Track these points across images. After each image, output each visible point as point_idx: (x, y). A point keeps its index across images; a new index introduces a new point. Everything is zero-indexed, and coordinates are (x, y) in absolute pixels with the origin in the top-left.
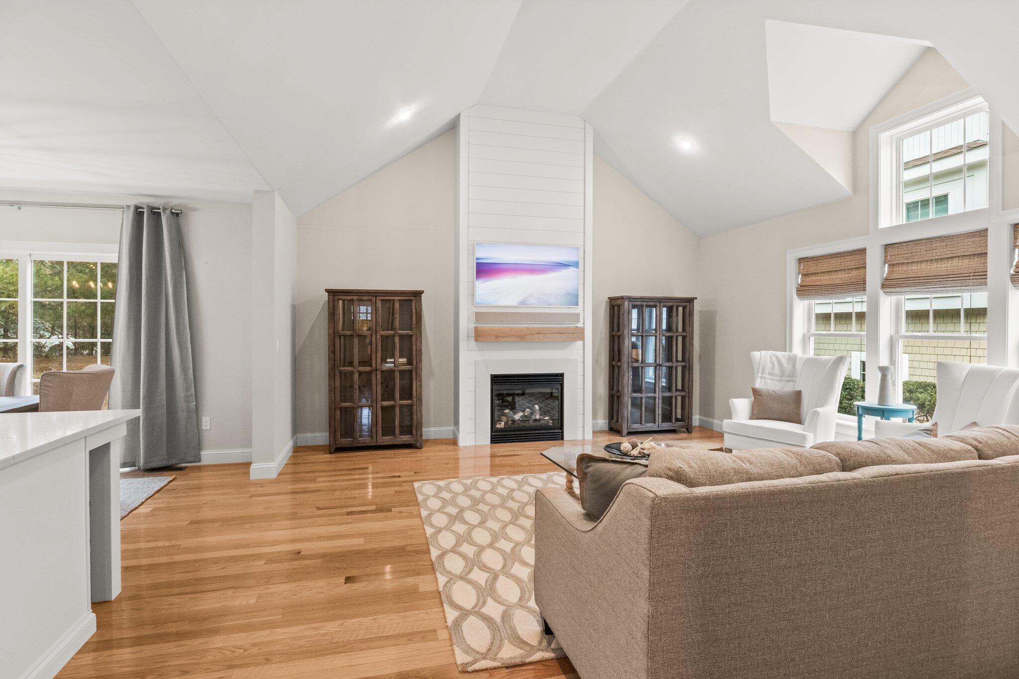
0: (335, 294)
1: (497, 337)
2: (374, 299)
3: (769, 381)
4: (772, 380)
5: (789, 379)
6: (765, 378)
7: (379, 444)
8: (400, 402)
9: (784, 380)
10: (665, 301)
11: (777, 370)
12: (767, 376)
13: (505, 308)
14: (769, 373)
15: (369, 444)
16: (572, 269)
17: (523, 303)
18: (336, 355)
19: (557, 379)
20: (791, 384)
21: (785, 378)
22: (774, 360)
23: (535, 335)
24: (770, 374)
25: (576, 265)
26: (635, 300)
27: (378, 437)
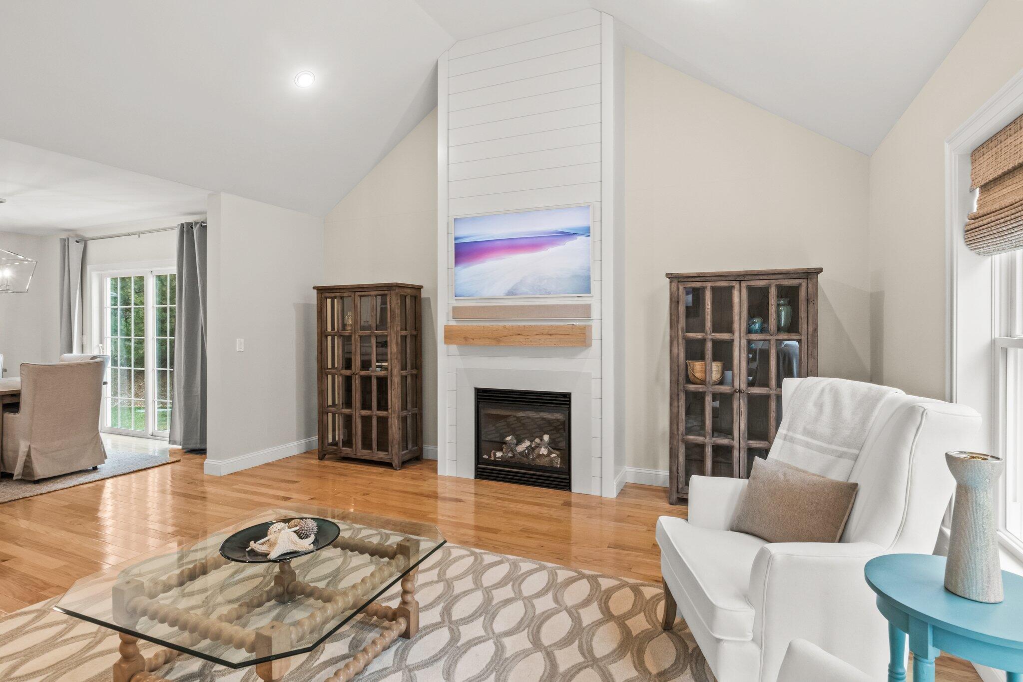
0: (322, 291)
1: (466, 338)
2: (353, 295)
3: (800, 449)
4: (807, 445)
5: (845, 449)
6: (792, 440)
7: (358, 457)
8: (378, 412)
9: (833, 452)
10: (750, 278)
11: (824, 427)
12: (799, 436)
13: (491, 301)
14: (805, 429)
15: (349, 456)
16: (580, 239)
17: (511, 293)
18: (323, 356)
19: (563, 401)
20: (846, 463)
21: (833, 447)
22: (827, 399)
23: (514, 337)
24: (808, 433)
25: (586, 232)
26: (690, 280)
27: (357, 449)
